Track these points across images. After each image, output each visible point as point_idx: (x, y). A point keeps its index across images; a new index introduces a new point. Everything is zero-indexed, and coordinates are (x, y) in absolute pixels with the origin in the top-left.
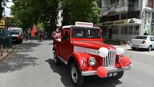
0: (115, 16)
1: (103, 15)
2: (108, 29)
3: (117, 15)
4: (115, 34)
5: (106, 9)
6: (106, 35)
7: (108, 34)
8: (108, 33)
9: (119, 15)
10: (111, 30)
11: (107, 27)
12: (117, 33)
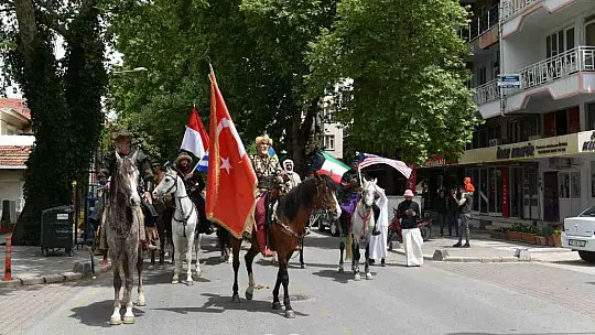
0: (564, 111)
1: (507, 110)
2: (541, 175)
3: (570, 109)
4: (568, 196)
5: (517, 83)
6: (535, 202)
7: (540, 196)
8: (541, 193)
9: (578, 107)
10: (551, 177)
11: (536, 164)
12: (577, 193)
